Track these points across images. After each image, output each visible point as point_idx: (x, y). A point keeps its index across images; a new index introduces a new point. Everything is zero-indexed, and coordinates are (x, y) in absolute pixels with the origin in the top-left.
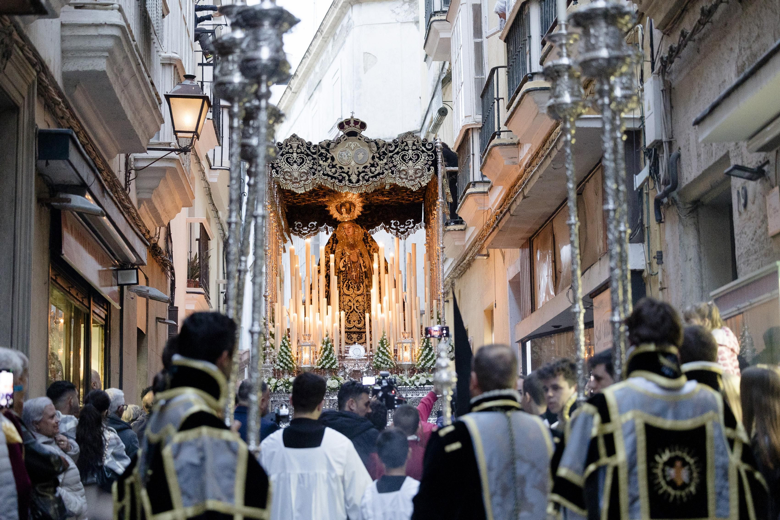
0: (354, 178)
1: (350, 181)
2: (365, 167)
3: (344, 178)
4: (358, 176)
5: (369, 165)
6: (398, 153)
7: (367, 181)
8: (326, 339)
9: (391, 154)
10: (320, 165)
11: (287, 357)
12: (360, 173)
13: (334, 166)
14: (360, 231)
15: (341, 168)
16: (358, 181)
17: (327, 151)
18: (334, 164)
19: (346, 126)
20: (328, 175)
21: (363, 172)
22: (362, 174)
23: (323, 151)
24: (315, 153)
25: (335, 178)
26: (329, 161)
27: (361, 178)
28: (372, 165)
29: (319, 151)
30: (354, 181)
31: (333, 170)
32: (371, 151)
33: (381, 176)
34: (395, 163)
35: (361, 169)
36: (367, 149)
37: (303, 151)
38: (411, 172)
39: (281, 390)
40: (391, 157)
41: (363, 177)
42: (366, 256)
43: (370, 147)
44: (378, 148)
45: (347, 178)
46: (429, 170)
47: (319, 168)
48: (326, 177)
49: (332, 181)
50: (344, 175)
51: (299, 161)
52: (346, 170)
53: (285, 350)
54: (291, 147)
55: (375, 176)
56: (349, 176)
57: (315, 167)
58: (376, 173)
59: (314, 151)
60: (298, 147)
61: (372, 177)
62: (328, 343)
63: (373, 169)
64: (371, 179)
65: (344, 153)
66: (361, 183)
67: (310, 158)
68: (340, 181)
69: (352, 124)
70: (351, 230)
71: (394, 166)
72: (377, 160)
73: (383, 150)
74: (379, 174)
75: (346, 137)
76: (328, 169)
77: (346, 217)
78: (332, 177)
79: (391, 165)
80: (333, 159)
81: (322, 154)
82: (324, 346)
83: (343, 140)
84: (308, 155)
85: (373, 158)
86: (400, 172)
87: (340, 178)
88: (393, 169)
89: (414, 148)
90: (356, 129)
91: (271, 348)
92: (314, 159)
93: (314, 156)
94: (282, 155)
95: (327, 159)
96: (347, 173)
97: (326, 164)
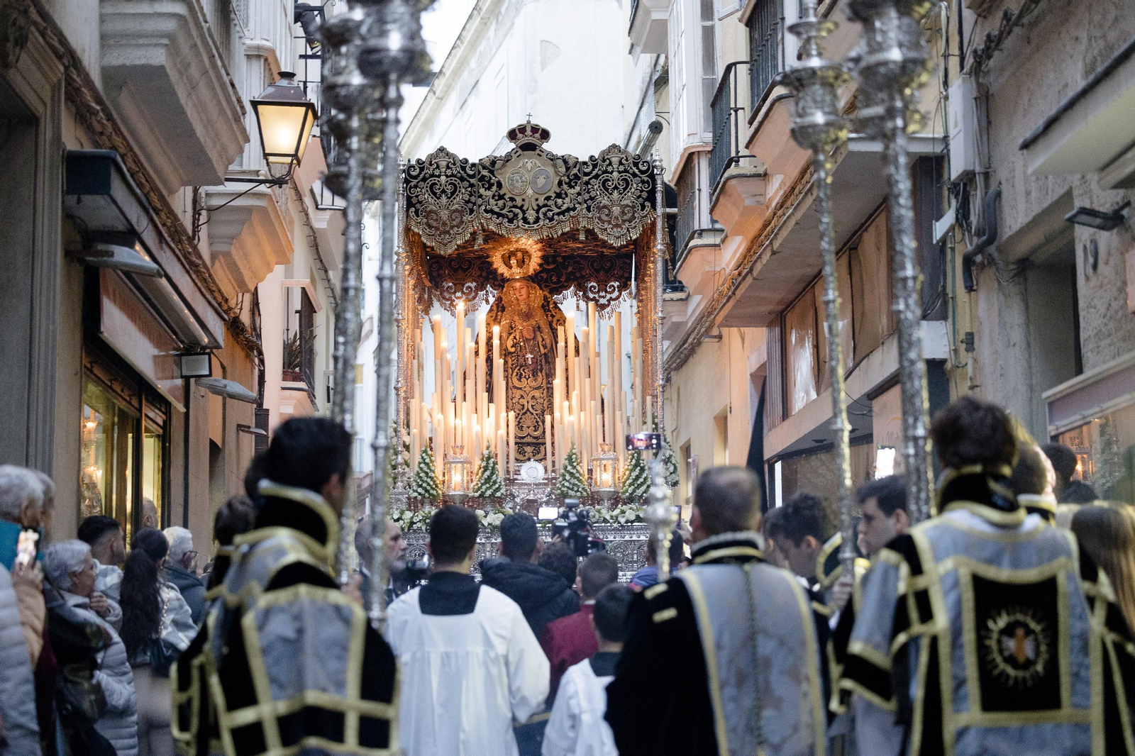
0: (531, 215)
1: (525, 220)
2: (548, 198)
3: (516, 215)
4: (537, 212)
5: (554, 195)
6: (597, 177)
7: (551, 219)
8: (486, 452)
9: (586, 178)
10: (481, 196)
11: (429, 480)
12: (540, 208)
13: (501, 197)
14: (538, 294)
15: (512, 200)
16: (537, 220)
17: (492, 172)
18: (502, 192)
19: (520, 135)
20: (492, 212)
21: (545, 206)
22: (543, 210)
23: (485, 173)
24: (473, 177)
25: (503, 216)
26: (494, 188)
27: (541, 216)
28: (559, 196)
29: (479, 172)
30: (531, 219)
31: (501, 203)
32: (557, 173)
33: (572, 213)
34: (593, 194)
35: (541, 201)
36: (551, 170)
37: (455, 172)
38: (616, 210)
39: (420, 529)
40: (587, 183)
41: (545, 214)
42: (546, 330)
43: (555, 166)
44: (568, 169)
45: (520, 216)
46: (643, 207)
47: (480, 201)
48: (489, 215)
49: (498, 221)
50: (517, 211)
51: (449, 189)
52: (519, 203)
53: (426, 469)
54: (438, 167)
55: (563, 213)
56: (524, 212)
57: (473, 199)
58: (564, 208)
59: (471, 173)
60: (448, 167)
61: (558, 214)
62: (489, 458)
63: (560, 201)
64: (556, 217)
65: (517, 177)
66: (541, 223)
67: (466, 184)
68: (511, 221)
69: (529, 132)
71: (592, 199)
72: (565, 187)
73: (575, 171)
74: (568, 210)
75: (520, 152)
76: (492, 201)
77: (517, 272)
78: (499, 215)
79: (587, 196)
80: (500, 185)
81: (483, 177)
82: (484, 464)
83: (514, 156)
84: (462, 179)
85: (560, 183)
86: (600, 209)
87: (511, 215)
88: (589, 202)
89: (622, 168)
90: (535, 140)
91: (404, 466)
92: (472, 185)
93: (472, 181)
94: (424, 180)
95: (491, 186)
96: (521, 208)
97: (489, 193)
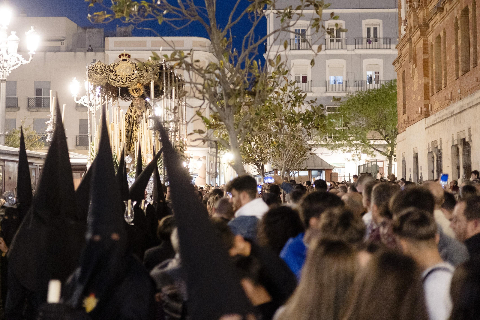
0: (124, 80)
1: (122, 82)
2: (130, 75)
3: (120, 80)
4: (126, 79)
5: (131, 74)
6: (144, 68)
7: (130, 81)
10: (110, 75)
12: (127, 78)
13: (116, 75)
15: (119, 76)
16: (126, 81)
17: (113, 68)
19: (122, 57)
20: (113, 79)
21: (129, 77)
22: (128, 79)
23: (111, 68)
24: (108, 69)
25: (116, 80)
26: (114, 73)
27: (127, 80)
28: (133, 74)
29: (110, 68)
30: (124, 82)
31: (115, 77)
32: (133, 68)
34: (143, 73)
35: (127, 76)
37: (103, 68)
38: (149, 77)
41: (128, 80)
43: (132, 66)
44: (136, 66)
45: (121, 81)
48: (111, 80)
49: (114, 82)
50: (120, 79)
54: (98, 67)
55: (133, 79)
56: (122, 79)
57: (107, 76)
58: (134, 78)
59: (107, 68)
60: (100, 67)
61: (132, 80)
63: (133, 76)
64: (132, 81)
65: (121, 69)
66: (127, 82)
67: (105, 71)
68: (118, 82)
69: (124, 56)
70: (139, 101)
73: (138, 67)
74: (135, 78)
75: (122, 61)
76: (113, 77)
78: (115, 80)
80: (115, 72)
81: (111, 69)
83: (120, 63)
84: (105, 70)
87: (118, 80)
89: (152, 66)
90: (126, 58)
92: (107, 72)
93: (108, 71)
94: (93, 70)
95: (113, 72)
96: (121, 78)
97: (112, 74)
